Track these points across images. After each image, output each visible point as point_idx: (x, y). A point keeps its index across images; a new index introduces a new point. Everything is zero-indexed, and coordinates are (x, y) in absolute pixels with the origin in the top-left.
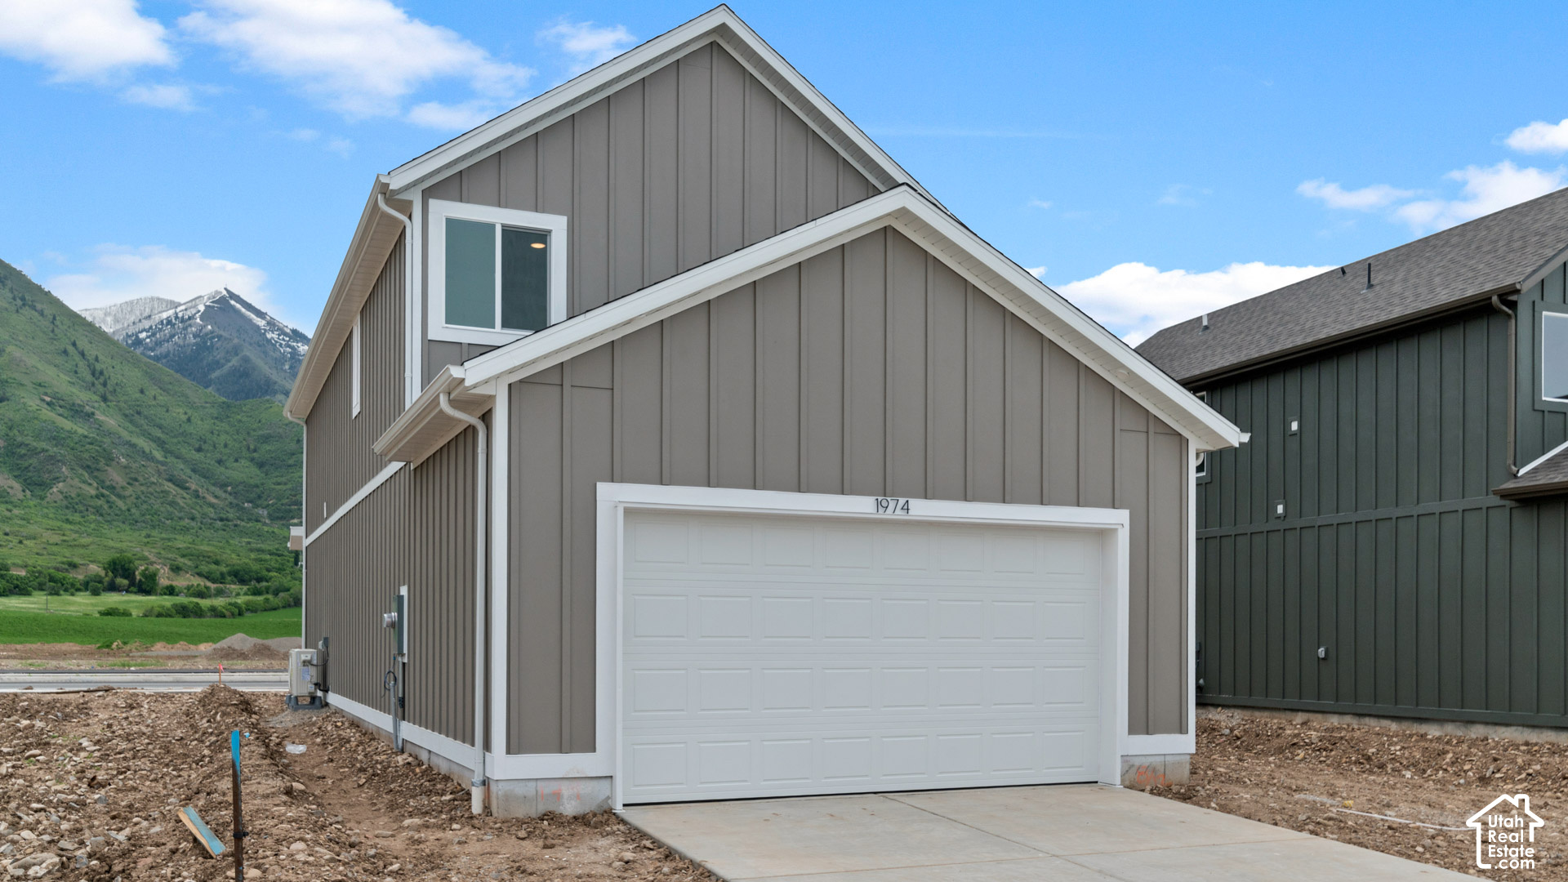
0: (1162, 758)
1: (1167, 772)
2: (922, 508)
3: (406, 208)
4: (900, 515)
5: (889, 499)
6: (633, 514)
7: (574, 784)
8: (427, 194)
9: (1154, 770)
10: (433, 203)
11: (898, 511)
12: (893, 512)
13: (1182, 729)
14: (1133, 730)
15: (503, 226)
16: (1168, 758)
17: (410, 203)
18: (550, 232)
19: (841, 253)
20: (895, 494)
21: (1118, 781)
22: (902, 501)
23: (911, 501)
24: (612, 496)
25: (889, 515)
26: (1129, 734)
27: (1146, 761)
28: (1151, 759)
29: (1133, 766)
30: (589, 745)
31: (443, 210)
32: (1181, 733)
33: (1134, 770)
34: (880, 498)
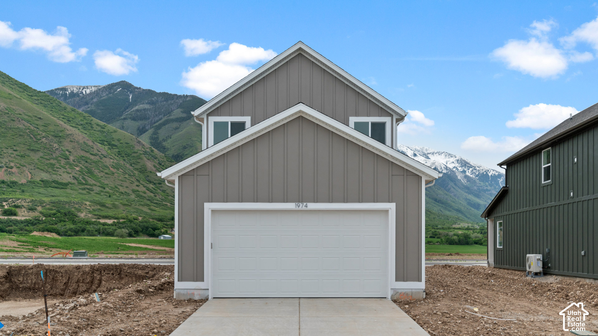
0: (411, 290)
1: (413, 295)
2: (312, 206)
3: (202, 120)
4: (304, 208)
5: (300, 203)
6: (213, 211)
7: (198, 291)
8: (208, 115)
9: (407, 294)
10: (210, 118)
11: (304, 207)
12: (302, 206)
13: (419, 280)
14: (397, 279)
15: (231, 122)
16: (413, 290)
17: (203, 118)
18: (245, 122)
19: (284, 127)
20: (302, 202)
21: (389, 297)
22: (305, 204)
23: (308, 204)
24: (208, 207)
25: (300, 208)
26: (396, 281)
27: (404, 291)
28: (405, 291)
29: (398, 292)
30: (202, 280)
31: (213, 119)
32: (419, 281)
33: (398, 294)
34: (297, 203)
